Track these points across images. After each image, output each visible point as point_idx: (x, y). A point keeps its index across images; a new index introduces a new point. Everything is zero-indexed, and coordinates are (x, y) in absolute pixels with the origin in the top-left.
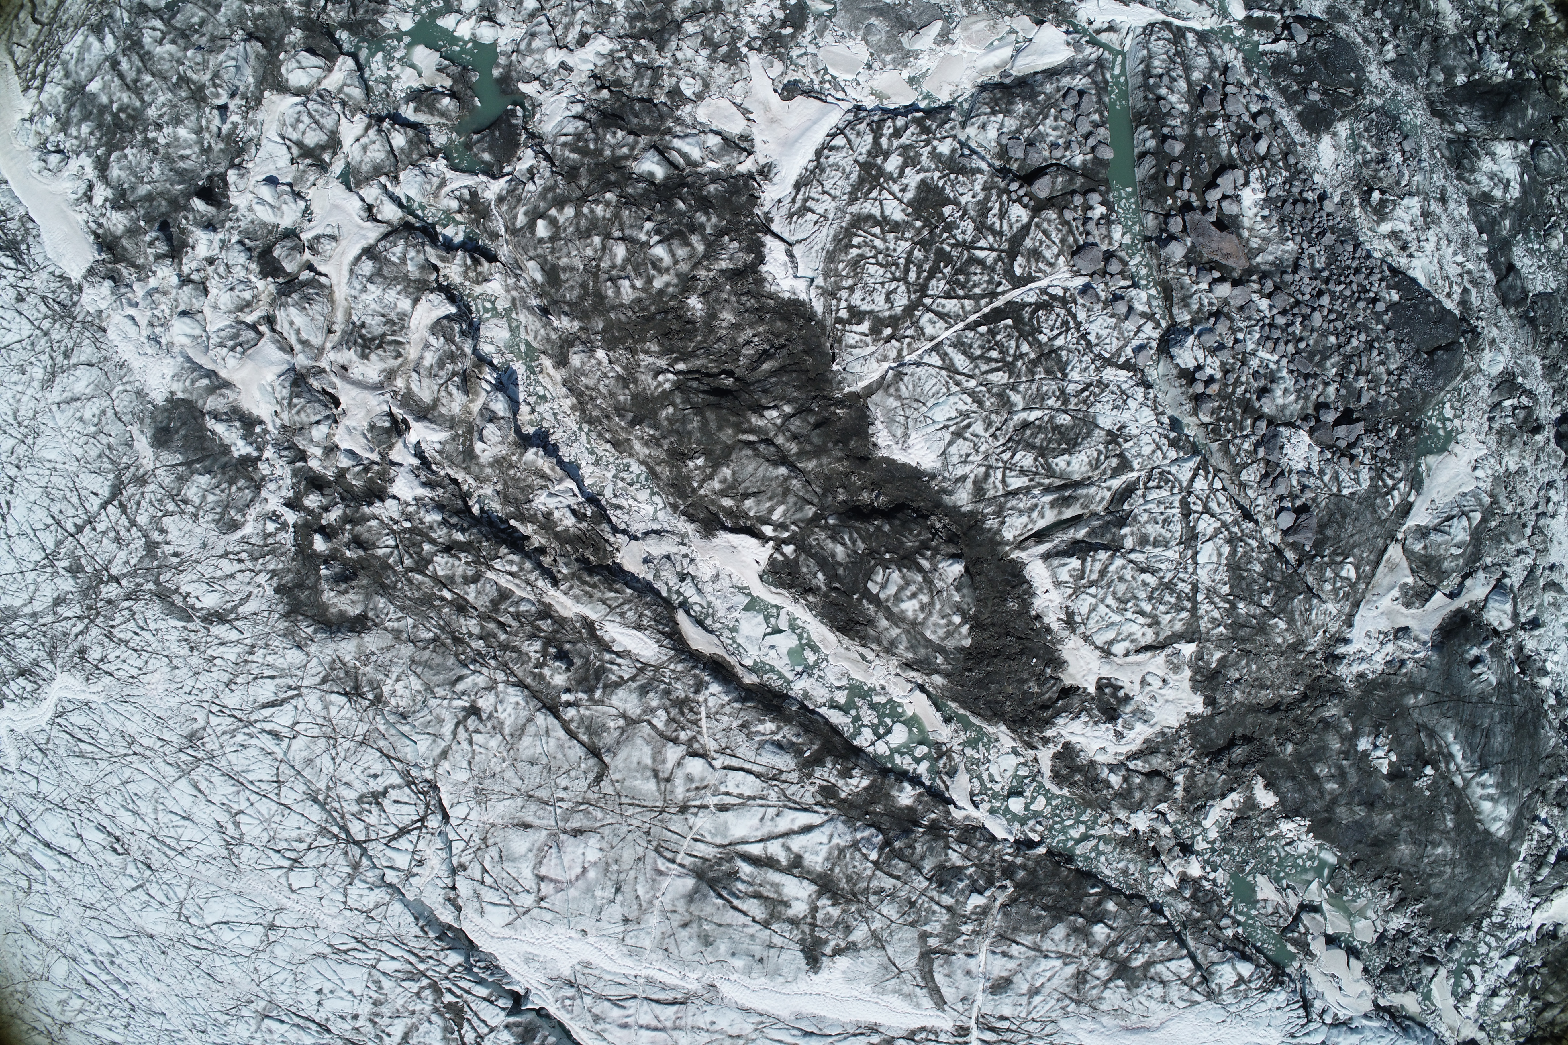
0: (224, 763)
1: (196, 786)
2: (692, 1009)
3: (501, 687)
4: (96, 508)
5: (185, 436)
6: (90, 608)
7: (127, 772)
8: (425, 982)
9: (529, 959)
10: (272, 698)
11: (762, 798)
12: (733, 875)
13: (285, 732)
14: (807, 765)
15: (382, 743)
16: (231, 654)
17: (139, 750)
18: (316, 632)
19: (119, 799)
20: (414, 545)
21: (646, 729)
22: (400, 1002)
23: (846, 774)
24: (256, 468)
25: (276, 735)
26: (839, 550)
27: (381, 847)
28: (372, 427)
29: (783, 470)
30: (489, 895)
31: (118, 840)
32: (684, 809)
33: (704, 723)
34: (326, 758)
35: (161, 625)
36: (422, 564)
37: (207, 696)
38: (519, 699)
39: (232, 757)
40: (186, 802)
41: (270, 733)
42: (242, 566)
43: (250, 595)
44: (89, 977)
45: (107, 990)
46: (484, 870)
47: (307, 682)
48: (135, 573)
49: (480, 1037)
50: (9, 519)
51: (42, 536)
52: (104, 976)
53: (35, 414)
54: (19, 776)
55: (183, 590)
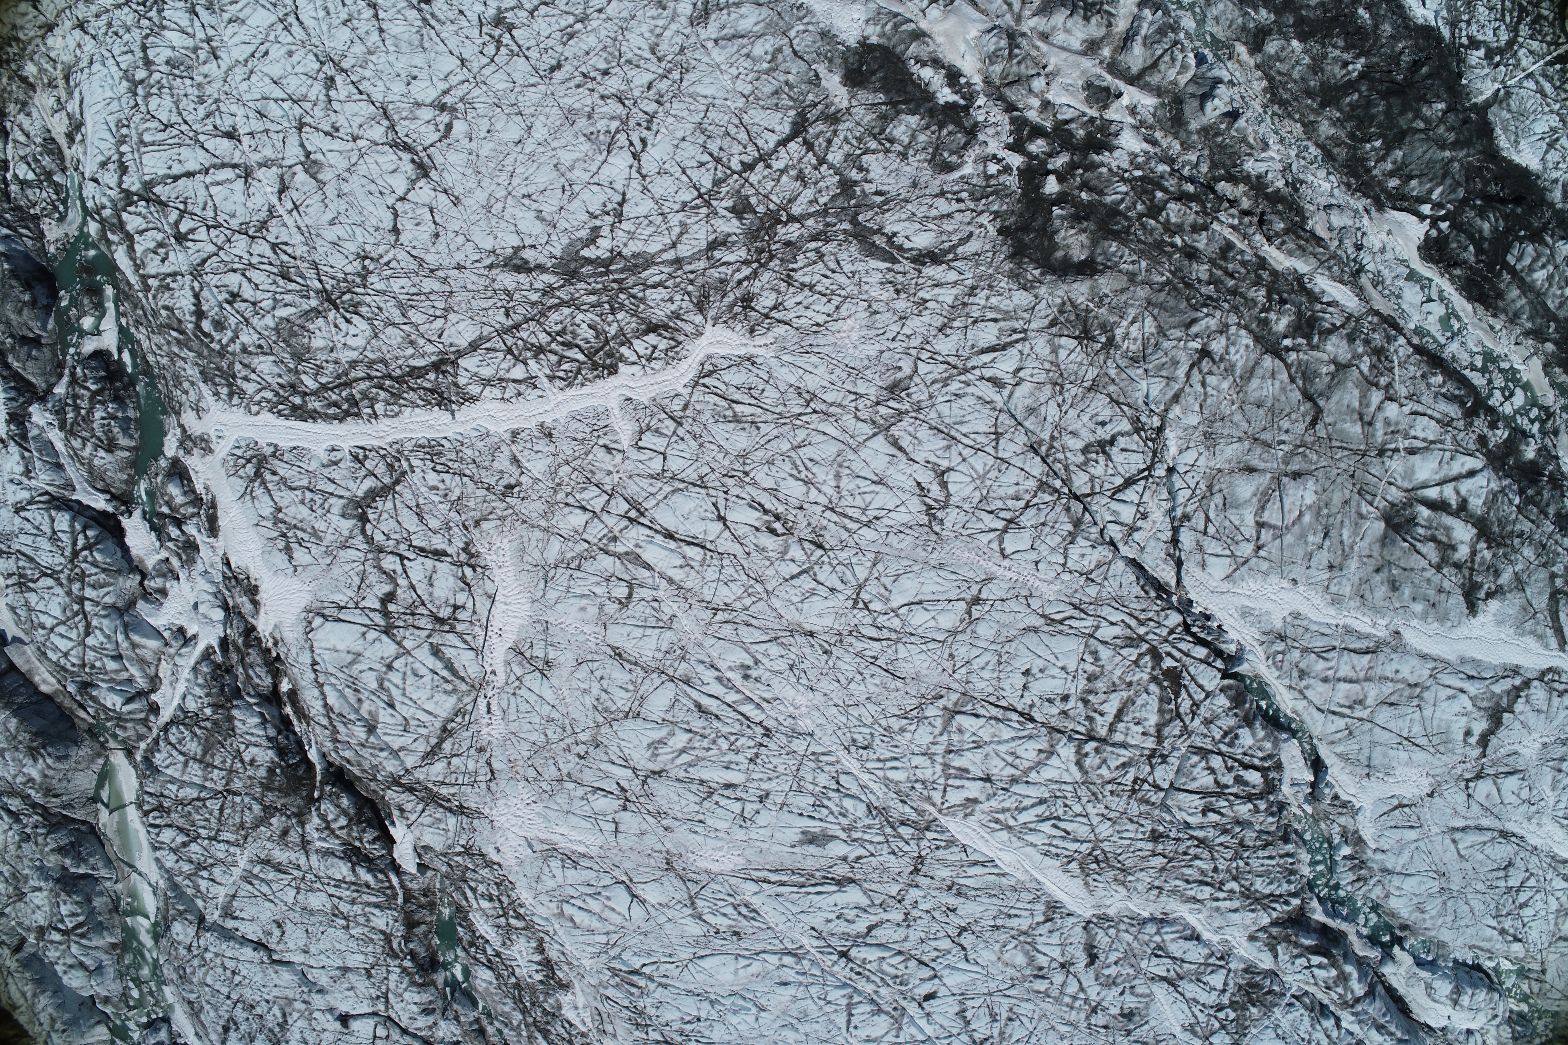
0: (933, 414)
1: (895, 444)
2: (1381, 657)
3: (1233, 329)
4: (772, 145)
5: (884, 78)
6: (760, 251)
7: (801, 434)
8: (1145, 647)
9: (1245, 613)
10: (995, 342)
11: (1441, 442)
12: (1412, 521)
13: (1009, 379)
14: (1470, 414)
15: (1112, 388)
16: (948, 296)
17: (823, 407)
18: (1043, 274)
19: (787, 467)
20: (1145, 192)
21: (1356, 373)
22: (1118, 672)
23: (1493, 426)
24: (968, 114)
25: (997, 383)
26: (1486, 226)
27: (1105, 500)
28: (1089, 86)
29: (1447, 154)
30: (1212, 546)
31: (777, 517)
32: (1381, 453)
33: (1396, 369)
34: (1052, 404)
35: (860, 266)
36: (1155, 211)
37: (916, 342)
38: (1250, 341)
39: (944, 409)
40: (879, 463)
41: (989, 380)
42: (962, 206)
43: (971, 234)
44: (705, 701)
45: (733, 714)
46: (1208, 519)
47: (1034, 325)
48: (825, 212)
49: (1196, 705)
50: (644, 157)
51: (695, 174)
52: (731, 697)
53: (682, 50)
54: (634, 454)
55: (888, 229)
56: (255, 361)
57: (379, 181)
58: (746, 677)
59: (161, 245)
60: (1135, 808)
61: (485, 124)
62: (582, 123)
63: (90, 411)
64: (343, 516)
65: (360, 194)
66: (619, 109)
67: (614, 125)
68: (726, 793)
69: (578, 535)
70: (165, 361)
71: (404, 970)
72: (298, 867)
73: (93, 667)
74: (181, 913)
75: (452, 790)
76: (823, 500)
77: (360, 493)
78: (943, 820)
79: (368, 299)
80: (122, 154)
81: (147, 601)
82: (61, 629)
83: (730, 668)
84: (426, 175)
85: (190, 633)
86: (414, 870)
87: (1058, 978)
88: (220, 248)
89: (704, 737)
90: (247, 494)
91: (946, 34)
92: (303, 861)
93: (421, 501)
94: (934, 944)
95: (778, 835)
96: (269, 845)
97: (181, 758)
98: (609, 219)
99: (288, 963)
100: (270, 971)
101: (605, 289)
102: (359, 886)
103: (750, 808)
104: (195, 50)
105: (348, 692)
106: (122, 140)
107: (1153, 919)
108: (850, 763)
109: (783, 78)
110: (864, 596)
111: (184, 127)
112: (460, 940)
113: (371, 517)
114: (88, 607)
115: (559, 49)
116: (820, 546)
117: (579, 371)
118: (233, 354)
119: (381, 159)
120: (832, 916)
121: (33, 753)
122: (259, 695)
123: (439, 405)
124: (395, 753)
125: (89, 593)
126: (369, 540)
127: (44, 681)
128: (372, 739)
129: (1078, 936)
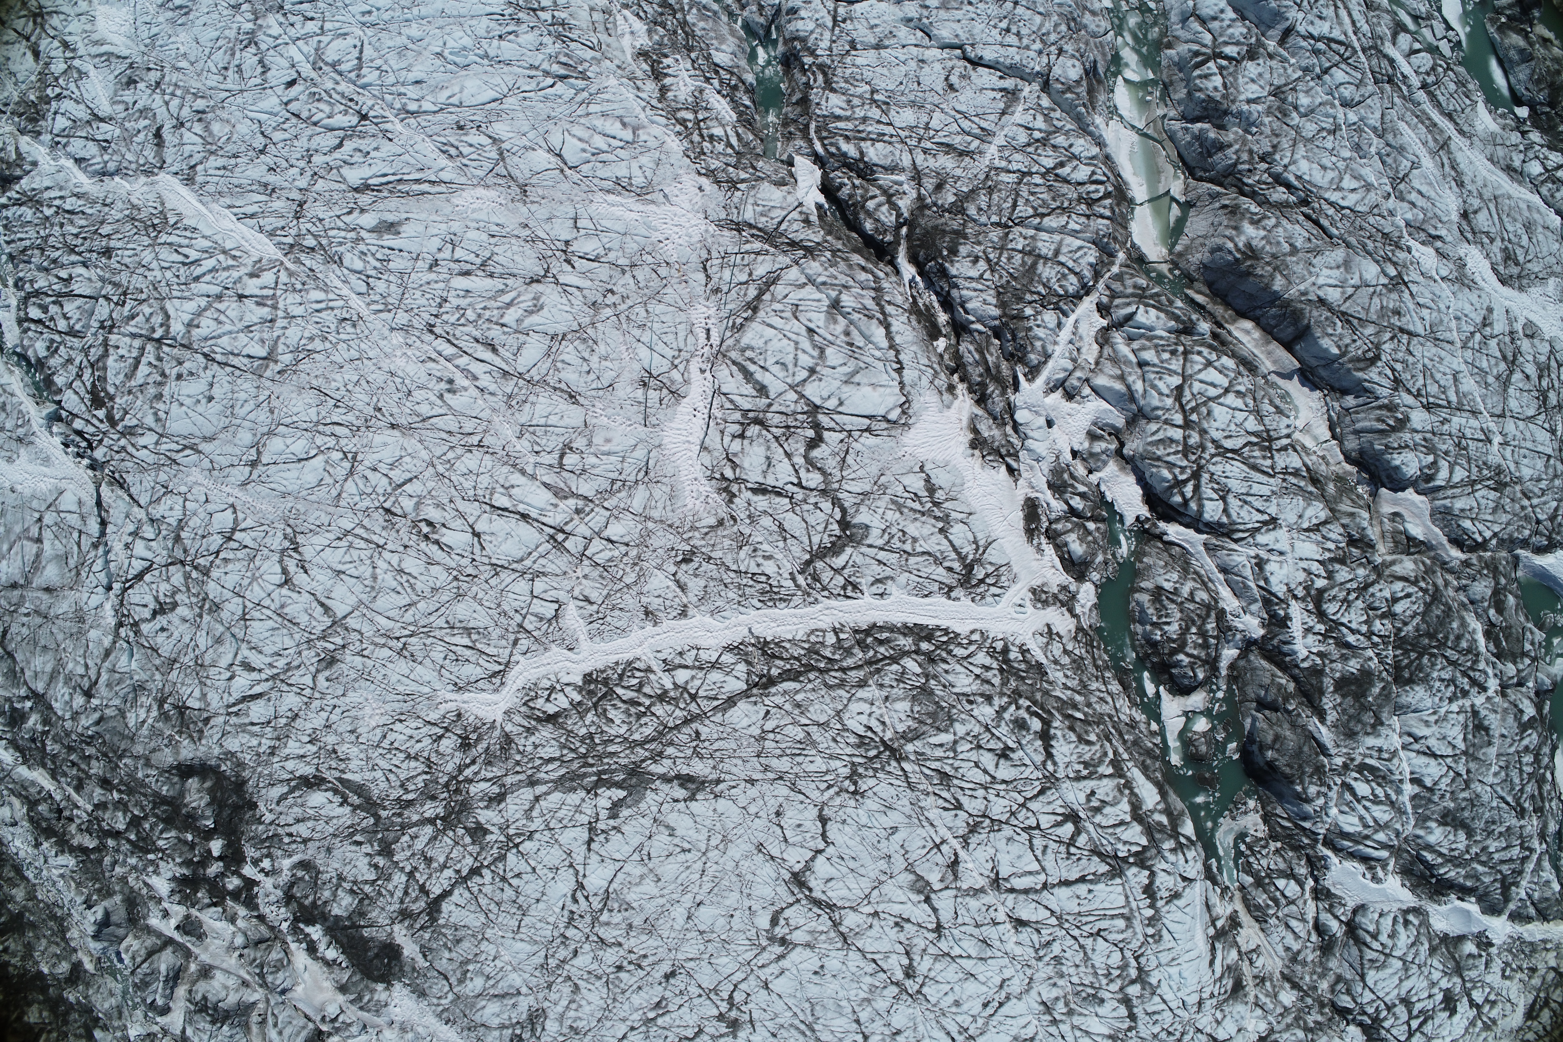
0: (297, 637)
1: (327, 609)
3: (68, 716)
4: (456, 892)
5: (366, 951)
6: (457, 791)
7: (408, 617)
8: (119, 428)
9: (47, 461)
10: (251, 705)
13: (238, 670)
15: (158, 662)
16: (292, 747)
17: (391, 644)
18: (219, 766)
19: (419, 586)
20: (144, 840)
22: (139, 403)
24: (294, 914)
25: (248, 667)
27: (158, 560)
28: (202, 937)
30: (74, 521)
31: (426, 537)
34: (203, 647)
35: (368, 775)
37: (316, 704)
38: (55, 705)
39: (288, 642)
40: (339, 591)
41: (254, 670)
42: (288, 830)
43: (278, 804)
44: (488, 355)
45: (462, 344)
46: (79, 544)
47: (221, 719)
48: (404, 827)
49: (79, 376)
50: (573, 885)
51: (523, 867)
52: (463, 361)
53: (549, 986)
54: (562, 596)
55: (347, 809)
56: (976, 687)
57: (845, 870)
58: (451, 382)
59: (1097, 810)
60: (123, 278)
61: (736, 923)
62: (637, 921)
63: (1184, 631)
64: (867, 527)
65: (865, 858)
66: (602, 932)
67: (605, 917)
68: (469, 267)
69: (614, 515)
70: (1094, 685)
71: (812, 53)
72: (925, 151)
73: (1173, 353)
74: (1069, 89)
75: (748, 247)
76: (386, 555)
77: (849, 550)
78: (279, 255)
79: (849, 750)
80: (1152, 906)
81: (1113, 427)
82: (1212, 392)
83: (466, 389)
84: (795, 875)
85: (1058, 394)
86: (798, 159)
87: (186, 113)
88: (1023, 805)
89: (489, 320)
90: (982, 547)
91: (321, 989)
92: (920, 158)
93: (781, 544)
94: (287, 136)
95: (421, 229)
96: (958, 172)
97: (1062, 259)
98: (601, 826)
99: (942, 48)
100: (963, 36)
101: (600, 757)
102: (857, 137)
103: (446, 254)
104: (1070, 1013)
105: (859, 341)
106: (1152, 921)
107: (111, 175)
108: (357, 303)
109: (454, 955)
110: (347, 465)
111: (1076, 933)
112: (747, 91)
113: (835, 526)
114: (1178, 419)
115: (668, 994)
116: (388, 511)
117: (621, 677)
118: (1002, 694)
119: (844, 892)
120: (373, 154)
121: (1251, 252)
122: (970, 332)
123: (766, 643)
124: (811, 281)
125: (1178, 434)
126: (836, 502)
127: (1248, 332)
128: (834, 294)
129: (169, 154)
